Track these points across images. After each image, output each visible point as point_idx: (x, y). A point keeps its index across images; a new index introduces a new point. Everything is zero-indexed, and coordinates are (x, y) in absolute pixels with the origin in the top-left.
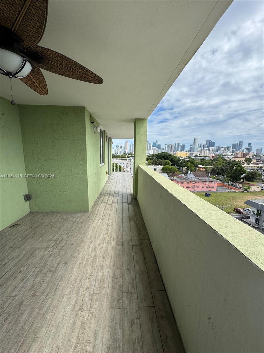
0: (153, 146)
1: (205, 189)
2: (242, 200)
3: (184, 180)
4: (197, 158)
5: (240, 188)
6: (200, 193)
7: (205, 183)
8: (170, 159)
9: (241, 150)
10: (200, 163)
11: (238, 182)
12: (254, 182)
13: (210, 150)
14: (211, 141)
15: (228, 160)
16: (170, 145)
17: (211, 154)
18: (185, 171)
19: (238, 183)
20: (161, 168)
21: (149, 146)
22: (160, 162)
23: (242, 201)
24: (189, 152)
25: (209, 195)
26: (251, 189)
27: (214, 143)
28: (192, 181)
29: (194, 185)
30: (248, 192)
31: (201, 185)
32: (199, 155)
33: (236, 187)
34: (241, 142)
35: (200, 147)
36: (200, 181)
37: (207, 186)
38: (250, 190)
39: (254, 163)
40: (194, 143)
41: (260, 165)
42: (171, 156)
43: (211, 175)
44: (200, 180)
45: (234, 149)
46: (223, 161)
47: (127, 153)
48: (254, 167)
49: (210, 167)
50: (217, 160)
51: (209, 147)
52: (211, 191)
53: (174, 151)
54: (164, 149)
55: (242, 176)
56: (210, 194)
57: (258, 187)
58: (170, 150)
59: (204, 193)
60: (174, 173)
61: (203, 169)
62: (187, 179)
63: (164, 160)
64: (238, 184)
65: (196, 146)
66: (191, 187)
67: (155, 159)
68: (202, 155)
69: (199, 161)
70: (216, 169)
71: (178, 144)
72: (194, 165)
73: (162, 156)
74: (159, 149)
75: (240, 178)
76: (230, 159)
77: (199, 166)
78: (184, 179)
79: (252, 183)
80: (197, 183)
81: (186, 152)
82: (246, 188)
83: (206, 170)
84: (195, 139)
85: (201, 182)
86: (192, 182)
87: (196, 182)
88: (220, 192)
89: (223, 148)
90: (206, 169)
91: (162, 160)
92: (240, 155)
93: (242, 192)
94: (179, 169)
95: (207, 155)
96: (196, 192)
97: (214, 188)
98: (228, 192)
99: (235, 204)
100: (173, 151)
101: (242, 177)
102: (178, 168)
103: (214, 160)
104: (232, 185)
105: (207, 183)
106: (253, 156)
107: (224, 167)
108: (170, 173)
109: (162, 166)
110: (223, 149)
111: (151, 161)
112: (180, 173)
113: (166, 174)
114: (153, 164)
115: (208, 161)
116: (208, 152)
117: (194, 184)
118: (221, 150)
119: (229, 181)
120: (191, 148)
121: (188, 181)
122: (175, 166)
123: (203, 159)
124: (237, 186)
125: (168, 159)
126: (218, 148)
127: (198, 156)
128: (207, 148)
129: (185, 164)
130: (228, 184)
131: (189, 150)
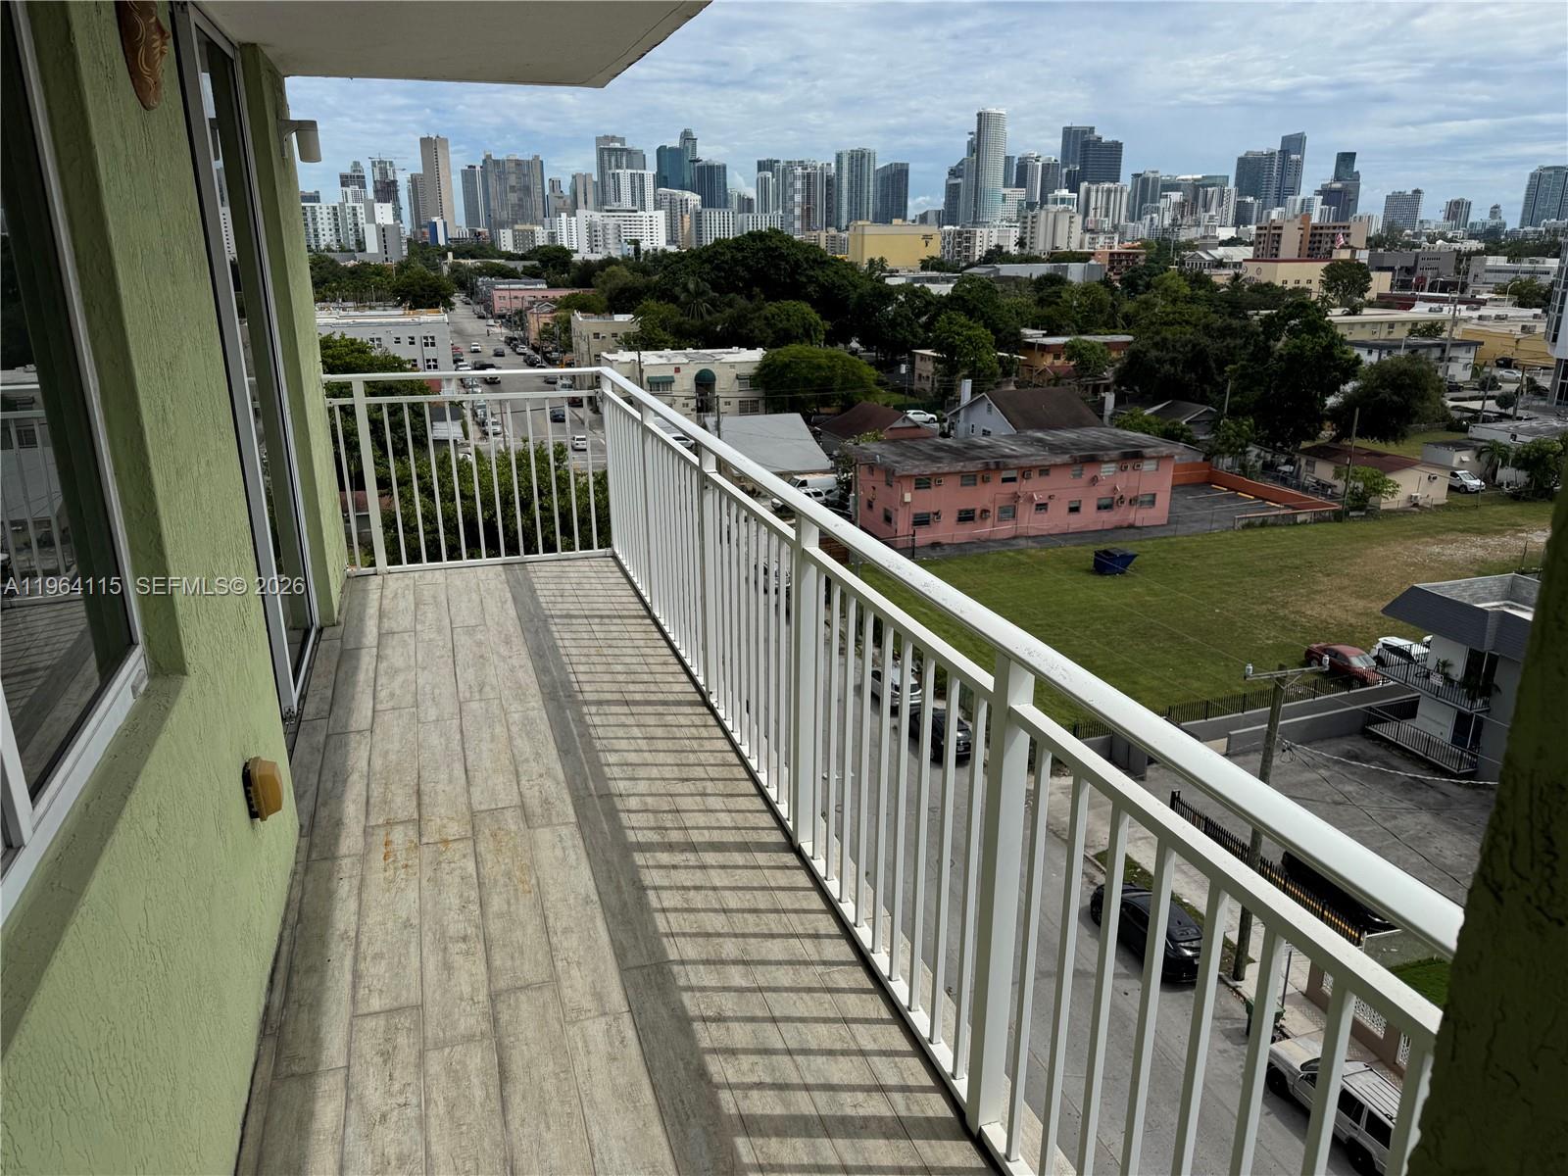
0: (661, 180)
1: (1090, 518)
2: (1346, 582)
3: (936, 460)
4: (1007, 270)
5: (1322, 487)
6: (1059, 552)
7: (1089, 472)
8: (811, 289)
9: (1295, 202)
10: (1034, 310)
11: (1305, 444)
12: (1404, 436)
13: (1092, 205)
14: (1097, 133)
15: (1221, 278)
16: (799, 171)
17: (1101, 239)
18: (928, 386)
19: (1307, 452)
20: (750, 371)
21: (625, 174)
22: (740, 320)
23: (1341, 589)
24: (941, 225)
25: (1127, 559)
26: (1393, 494)
27: (1116, 148)
28: (994, 467)
29: (1016, 497)
30: (1374, 514)
31: (1064, 486)
32: (1014, 250)
33: (1297, 488)
34: (1293, 144)
35: (1021, 182)
36: (1059, 460)
37: (1102, 491)
38: (1387, 503)
39: (1380, 296)
40: (976, 147)
41: (1421, 311)
42: (816, 258)
43: (1119, 401)
44: (1054, 448)
45: (1249, 199)
46: (1187, 291)
47: (442, 241)
48: (1392, 325)
49: (1109, 338)
50: (1148, 286)
51: (1084, 185)
52: (1131, 526)
53: (832, 220)
54: (750, 201)
55: (1331, 401)
56: (1130, 552)
57: (1435, 472)
58: (797, 211)
59: (1087, 553)
60: (849, 404)
61: (1058, 363)
62: (958, 454)
63: (767, 299)
64: (1303, 462)
65: (994, 176)
66: (994, 512)
67: (699, 294)
68: (1042, 246)
69: (1027, 299)
70: (1158, 360)
71: (859, 159)
72: (996, 331)
73: (748, 268)
74: (708, 202)
75: (1318, 418)
76: (1237, 277)
77: (1033, 335)
78: (939, 448)
79: (1391, 448)
80: (1035, 474)
81: (925, 229)
82: (1360, 485)
83: (1084, 363)
84: (982, 118)
85: (1064, 465)
86: (998, 467)
87: (1025, 472)
88: (1197, 527)
89: (1174, 186)
90: (1080, 355)
91: (750, 298)
92: (1290, 242)
93: (1338, 517)
94: (887, 366)
95: (1074, 247)
96: (1030, 543)
97: (1153, 502)
98: (1249, 526)
99: (1303, 614)
100: (820, 216)
101: (1332, 410)
102: (878, 365)
103: (1131, 284)
104: (1269, 467)
105: (1107, 470)
106: (1373, 243)
107: (1208, 341)
108: (825, 402)
109: (756, 355)
110: (1176, 196)
111: (665, 309)
112: (897, 398)
113: (797, 416)
114: (683, 337)
115: (1086, 291)
116: (1078, 219)
117: (1011, 487)
118: (1163, 203)
119: (1249, 440)
120: (952, 192)
121: (971, 467)
122: (854, 344)
123: (1050, 280)
124: (1297, 477)
125: (795, 292)
126: (1147, 190)
127: (1008, 259)
128: (1065, 192)
129: (927, 327)
130: (1243, 467)
131: (941, 207)
